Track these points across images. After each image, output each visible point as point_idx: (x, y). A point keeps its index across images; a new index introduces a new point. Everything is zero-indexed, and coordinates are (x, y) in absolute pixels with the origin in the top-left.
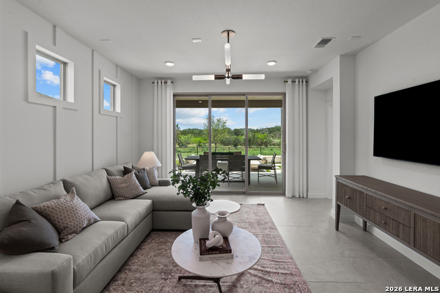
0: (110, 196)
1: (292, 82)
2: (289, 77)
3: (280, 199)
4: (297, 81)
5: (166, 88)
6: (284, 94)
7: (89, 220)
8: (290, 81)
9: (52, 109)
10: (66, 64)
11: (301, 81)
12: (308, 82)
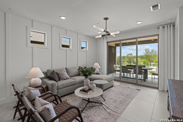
0: (78, 74)
1: (163, 27)
2: (161, 26)
3: (156, 91)
4: (166, 26)
5: (104, 40)
6: (158, 35)
7: (67, 78)
8: (161, 27)
9: (65, 51)
10: (70, 39)
11: (169, 26)
12: (174, 26)
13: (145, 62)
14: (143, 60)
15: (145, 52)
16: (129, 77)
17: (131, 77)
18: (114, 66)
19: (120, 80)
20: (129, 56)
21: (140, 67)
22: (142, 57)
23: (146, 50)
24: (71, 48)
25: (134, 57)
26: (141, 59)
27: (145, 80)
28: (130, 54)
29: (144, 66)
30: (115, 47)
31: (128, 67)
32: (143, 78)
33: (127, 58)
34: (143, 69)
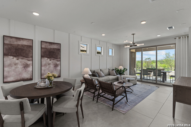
0: (109, 74)
1: (179, 38)
2: (177, 37)
4: (182, 37)
6: (175, 44)
7: (103, 76)
9: (99, 56)
10: (101, 47)
11: (184, 37)
12: (188, 37)
13: (165, 67)
14: (162, 65)
15: (165, 56)
16: (149, 79)
17: (151, 79)
18: (135, 69)
19: (141, 80)
20: (148, 60)
21: (160, 70)
22: (162, 62)
23: (166, 54)
24: (102, 54)
25: (153, 61)
26: (161, 64)
27: (163, 81)
28: (148, 59)
29: (164, 70)
30: (135, 53)
31: (148, 70)
32: (162, 80)
33: (145, 62)
34: (162, 72)
